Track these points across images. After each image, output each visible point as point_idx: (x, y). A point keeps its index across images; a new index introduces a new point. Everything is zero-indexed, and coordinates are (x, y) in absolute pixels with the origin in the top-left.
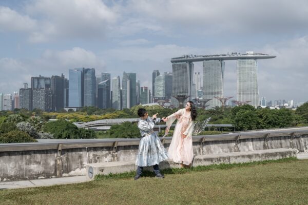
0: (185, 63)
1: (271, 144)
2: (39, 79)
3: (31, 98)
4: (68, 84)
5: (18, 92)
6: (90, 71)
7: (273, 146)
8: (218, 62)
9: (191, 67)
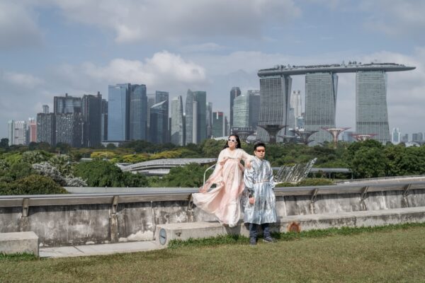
0: (279, 76)
1: (412, 200)
2: (65, 99)
3: (54, 127)
4: (106, 107)
5: (34, 118)
6: (139, 89)
7: (415, 203)
8: (328, 75)
9: (288, 83)
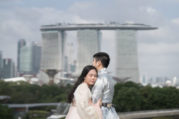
8: (95, 32)
9: (63, 36)
